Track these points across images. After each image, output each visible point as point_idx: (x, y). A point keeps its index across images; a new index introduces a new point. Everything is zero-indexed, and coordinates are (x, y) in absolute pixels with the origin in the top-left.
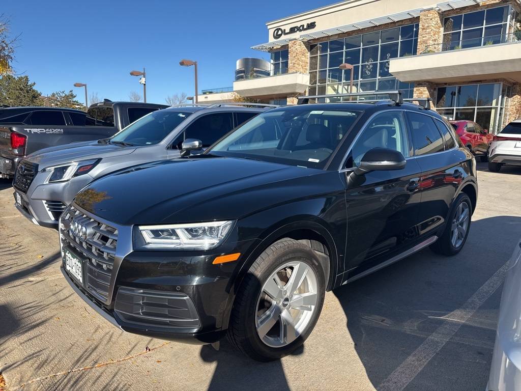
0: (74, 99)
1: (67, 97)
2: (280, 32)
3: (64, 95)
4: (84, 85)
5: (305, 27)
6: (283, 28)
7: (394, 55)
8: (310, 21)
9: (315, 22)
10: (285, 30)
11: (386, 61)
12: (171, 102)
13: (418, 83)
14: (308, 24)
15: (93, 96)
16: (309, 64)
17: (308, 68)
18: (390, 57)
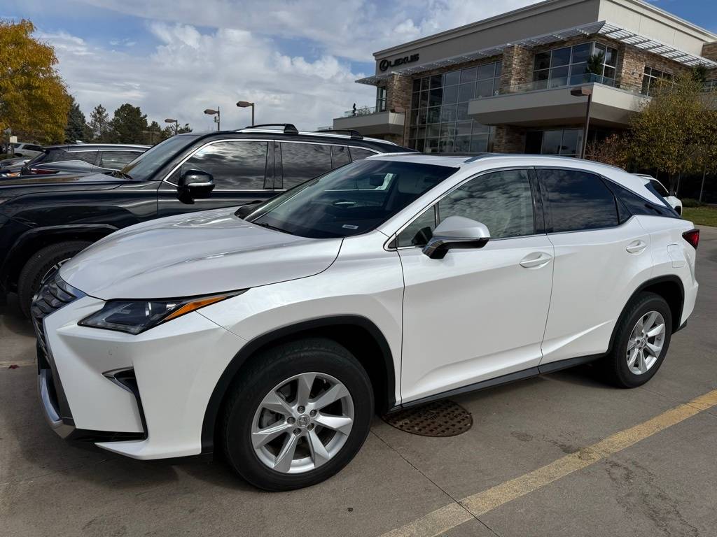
2: (386, 65)
5: (409, 59)
6: (389, 60)
8: (413, 53)
9: (418, 55)
10: (390, 62)
14: (411, 56)
16: (411, 101)
17: (410, 106)
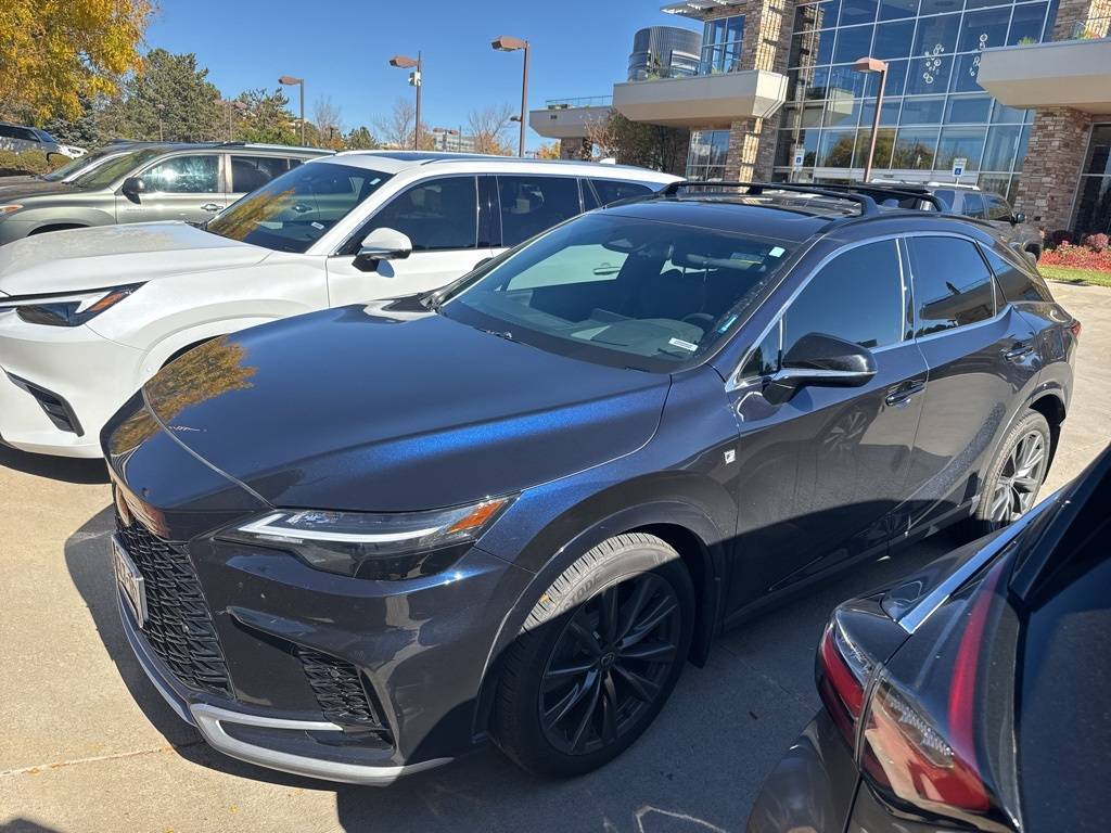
0: (285, 108)
1: (269, 102)
3: (264, 98)
4: (298, 81)
7: (996, 41)
11: (976, 51)
12: (480, 124)
13: (1045, 111)
15: (322, 104)
18: (988, 44)
